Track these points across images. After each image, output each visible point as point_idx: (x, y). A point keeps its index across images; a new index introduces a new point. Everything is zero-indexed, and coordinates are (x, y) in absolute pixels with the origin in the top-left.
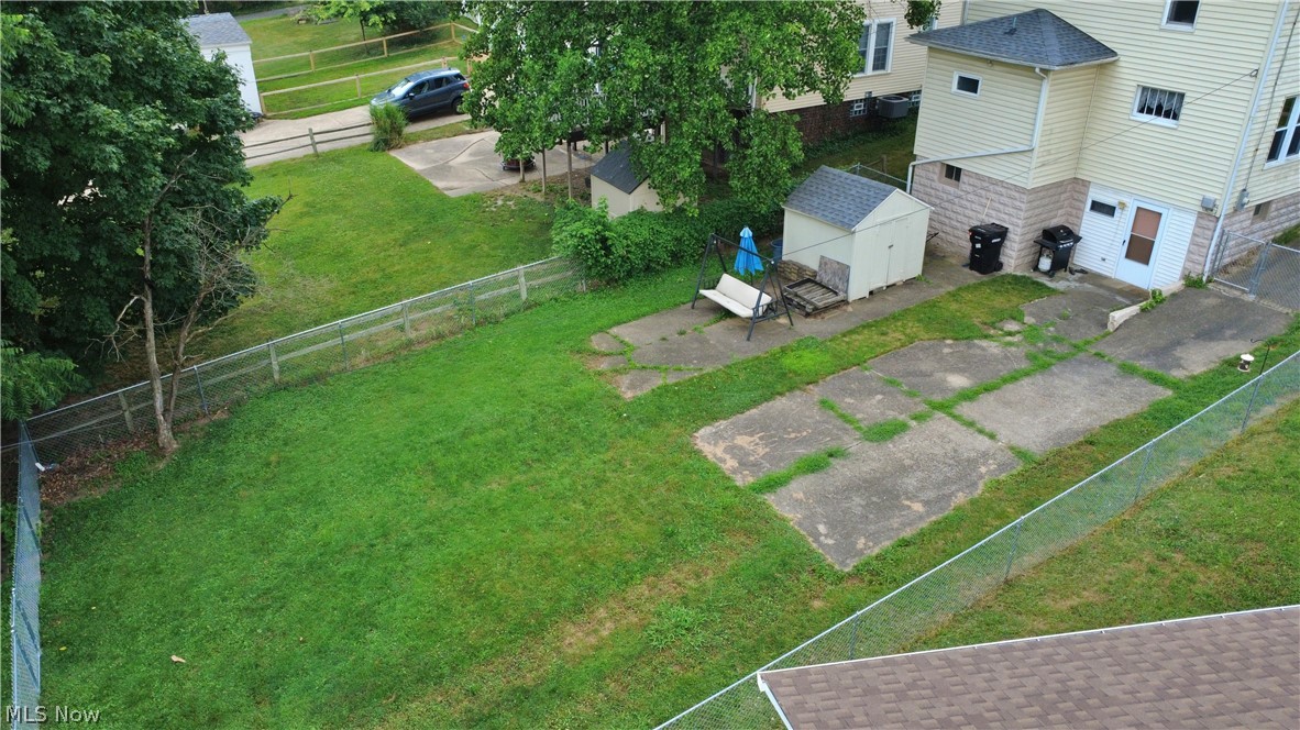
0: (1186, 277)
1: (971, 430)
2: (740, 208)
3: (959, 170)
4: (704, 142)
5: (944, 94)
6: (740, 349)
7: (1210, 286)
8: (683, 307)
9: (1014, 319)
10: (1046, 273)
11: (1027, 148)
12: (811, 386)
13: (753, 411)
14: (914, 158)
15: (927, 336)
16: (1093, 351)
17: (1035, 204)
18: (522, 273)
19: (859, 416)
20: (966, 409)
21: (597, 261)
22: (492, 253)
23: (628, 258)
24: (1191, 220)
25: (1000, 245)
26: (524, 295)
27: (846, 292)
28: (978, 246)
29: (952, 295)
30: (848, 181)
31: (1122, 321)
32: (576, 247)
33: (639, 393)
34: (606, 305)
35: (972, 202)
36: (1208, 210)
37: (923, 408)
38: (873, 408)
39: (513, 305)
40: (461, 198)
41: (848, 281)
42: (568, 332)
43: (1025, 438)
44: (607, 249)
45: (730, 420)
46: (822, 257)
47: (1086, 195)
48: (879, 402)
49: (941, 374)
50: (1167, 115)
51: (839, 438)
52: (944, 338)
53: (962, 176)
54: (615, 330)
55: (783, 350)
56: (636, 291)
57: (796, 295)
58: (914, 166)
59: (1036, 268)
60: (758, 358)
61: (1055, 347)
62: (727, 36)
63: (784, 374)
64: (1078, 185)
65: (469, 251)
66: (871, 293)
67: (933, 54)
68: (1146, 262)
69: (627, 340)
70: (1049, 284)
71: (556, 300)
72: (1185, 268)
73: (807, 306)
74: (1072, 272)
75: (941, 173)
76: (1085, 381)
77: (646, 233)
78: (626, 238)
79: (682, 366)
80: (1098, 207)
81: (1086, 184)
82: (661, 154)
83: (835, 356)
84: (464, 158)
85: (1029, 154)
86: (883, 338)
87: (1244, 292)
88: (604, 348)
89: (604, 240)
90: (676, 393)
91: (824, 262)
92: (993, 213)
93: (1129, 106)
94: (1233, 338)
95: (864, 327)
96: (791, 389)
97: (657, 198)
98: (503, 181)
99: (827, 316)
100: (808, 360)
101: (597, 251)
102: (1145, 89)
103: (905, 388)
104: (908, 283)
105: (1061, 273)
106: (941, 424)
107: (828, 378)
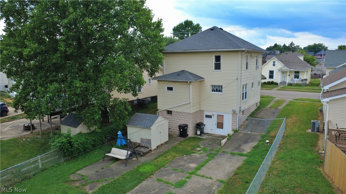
0: (233, 130)
1: (204, 178)
2: (111, 129)
3: (171, 111)
4: (102, 108)
5: (164, 92)
6: (124, 170)
7: (239, 131)
8: (100, 161)
9: (198, 147)
10: (199, 135)
11: (189, 103)
12: (152, 176)
13: (137, 187)
14: (158, 110)
15: (178, 156)
16: (222, 151)
17: (193, 117)
18: (39, 158)
19: (171, 181)
20: (199, 172)
21: (68, 150)
22: (24, 155)
23: (78, 148)
24: (231, 116)
25: (186, 129)
26: (40, 166)
27: (151, 147)
28: (181, 130)
29: (179, 144)
30: (145, 116)
31: (224, 143)
32: (60, 146)
33: (94, 191)
34: (72, 165)
35: (176, 119)
36: (234, 112)
37: (188, 175)
38: (173, 178)
39: (36, 171)
40: (9, 140)
41: (151, 144)
42: (61, 176)
43: (219, 177)
44: (71, 146)
45: (130, 192)
46: (141, 138)
47: (204, 114)
48: (174, 176)
49: (188, 165)
50: (219, 91)
51: (168, 189)
52: (183, 155)
53: (172, 113)
54: (79, 172)
55: (139, 167)
56: (82, 159)
57: (137, 151)
58: (158, 112)
59: (196, 134)
60: (131, 171)
61: (212, 152)
62: (106, 76)
63: (142, 174)
64: (201, 112)
65: (15, 156)
66: (157, 147)
67: (159, 82)
68: (223, 128)
69: (83, 174)
70: (201, 138)
71: (53, 167)
72: (232, 128)
73: (141, 153)
74: (205, 134)
75: (166, 113)
76: (225, 159)
77: (84, 139)
78: (77, 141)
79: (107, 179)
80: (207, 116)
81: (203, 111)
82: (88, 113)
83: (155, 166)
84: (7, 129)
85: (190, 104)
86: (166, 158)
87: (247, 131)
88: (76, 178)
89: (70, 143)
90: (108, 187)
91: (142, 140)
92: (183, 121)
93: (210, 90)
94: (251, 142)
95: (159, 156)
96: (146, 178)
97: (87, 128)
98: (24, 133)
99: (147, 155)
100: (147, 169)
101: (68, 146)
102: (212, 86)
103: (180, 170)
104: (166, 143)
105: (203, 135)
106: (195, 178)
107: (156, 172)
